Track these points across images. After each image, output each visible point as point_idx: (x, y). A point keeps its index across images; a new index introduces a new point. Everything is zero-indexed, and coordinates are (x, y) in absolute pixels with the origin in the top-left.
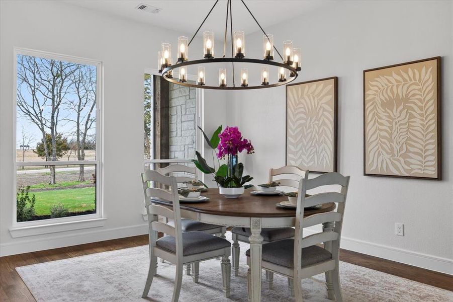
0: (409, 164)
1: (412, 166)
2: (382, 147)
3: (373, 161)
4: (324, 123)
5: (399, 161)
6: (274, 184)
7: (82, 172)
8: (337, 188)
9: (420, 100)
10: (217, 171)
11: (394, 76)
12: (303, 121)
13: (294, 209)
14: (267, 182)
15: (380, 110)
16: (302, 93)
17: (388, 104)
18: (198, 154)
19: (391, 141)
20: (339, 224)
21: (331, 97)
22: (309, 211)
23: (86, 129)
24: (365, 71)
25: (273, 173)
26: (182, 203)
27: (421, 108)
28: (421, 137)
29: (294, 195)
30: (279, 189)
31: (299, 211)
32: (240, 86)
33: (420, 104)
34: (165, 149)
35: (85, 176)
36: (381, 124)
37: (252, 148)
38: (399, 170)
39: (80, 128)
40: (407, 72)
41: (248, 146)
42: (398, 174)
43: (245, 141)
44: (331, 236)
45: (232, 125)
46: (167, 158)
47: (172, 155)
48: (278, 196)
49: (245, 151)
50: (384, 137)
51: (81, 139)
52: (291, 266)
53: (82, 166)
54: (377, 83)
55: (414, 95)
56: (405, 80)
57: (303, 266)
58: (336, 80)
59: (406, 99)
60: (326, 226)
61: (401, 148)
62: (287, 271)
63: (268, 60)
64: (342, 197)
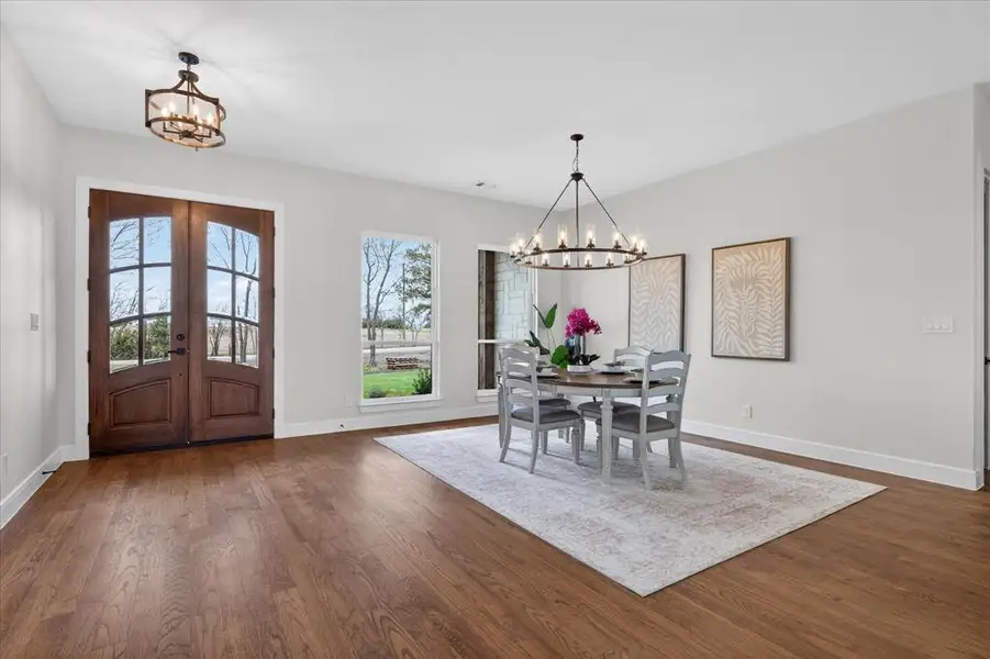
0: (756, 345)
1: (761, 348)
2: (731, 328)
3: (721, 342)
4: (671, 303)
5: (747, 341)
6: (619, 364)
7: (373, 355)
8: (679, 365)
9: (769, 280)
10: (552, 352)
11: (744, 256)
12: (646, 301)
13: (641, 382)
14: (611, 362)
15: (730, 290)
16: (647, 270)
17: (737, 284)
18: (532, 334)
19: (739, 321)
20: (681, 397)
21: (678, 275)
22: (653, 384)
23: (378, 304)
24: (713, 250)
25: (617, 353)
26: (539, 377)
27: (770, 289)
28: (769, 317)
29: (640, 371)
30: (623, 369)
31: (645, 384)
32: (584, 266)
33: (768, 284)
34: (490, 328)
35: (376, 359)
36: (731, 305)
37: (599, 329)
38: (747, 351)
39: (371, 302)
40: (756, 253)
41: (595, 327)
42: (746, 355)
43: (593, 322)
44: (673, 407)
45: (579, 307)
46: (493, 338)
47: (498, 335)
48: (622, 374)
49: (592, 331)
50: (734, 318)
51: (372, 314)
52: (637, 431)
53: (373, 348)
54: (727, 262)
55: (764, 275)
56: (754, 260)
57: (648, 432)
58: (684, 257)
59: (756, 279)
60: (669, 398)
61: (750, 329)
62: (634, 435)
63: (617, 249)
64: (684, 373)
